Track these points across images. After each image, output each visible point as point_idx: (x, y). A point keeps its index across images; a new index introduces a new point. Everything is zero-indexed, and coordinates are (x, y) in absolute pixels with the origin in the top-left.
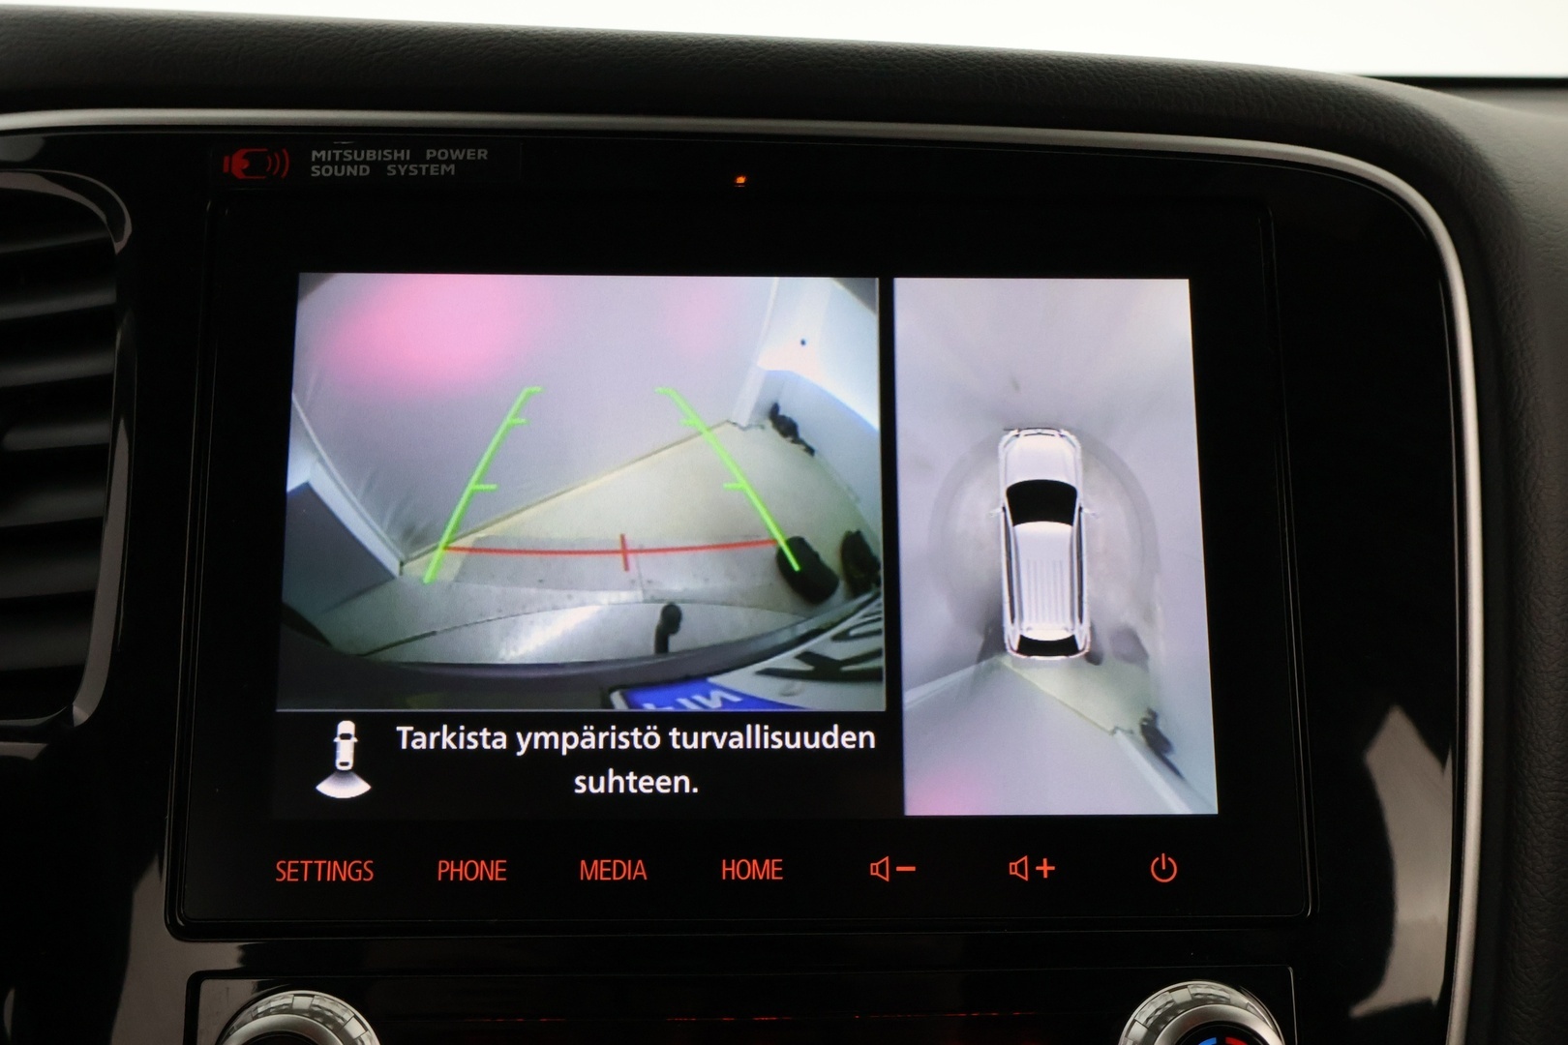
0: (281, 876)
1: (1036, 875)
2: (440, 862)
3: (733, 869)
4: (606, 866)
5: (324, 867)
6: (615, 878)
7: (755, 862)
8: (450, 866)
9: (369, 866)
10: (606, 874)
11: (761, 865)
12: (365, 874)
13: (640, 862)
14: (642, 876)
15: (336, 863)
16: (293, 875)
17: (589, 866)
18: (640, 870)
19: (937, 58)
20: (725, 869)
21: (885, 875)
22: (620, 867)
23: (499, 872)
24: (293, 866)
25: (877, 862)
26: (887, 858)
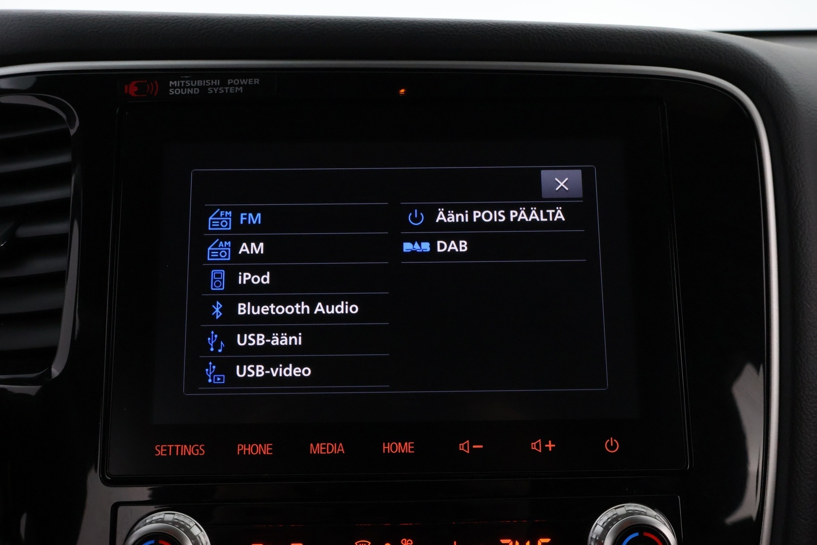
0: (158, 453)
1: (545, 449)
2: (239, 445)
3: (388, 448)
4: (323, 446)
5: (180, 448)
6: (328, 453)
7: (400, 444)
8: (244, 447)
9: (202, 447)
10: (323, 451)
11: (403, 445)
12: (201, 452)
13: (341, 444)
14: (342, 451)
15: (185, 446)
16: (164, 452)
17: (315, 447)
18: (341, 448)
19: (490, 27)
20: (384, 447)
21: (467, 450)
22: (330, 447)
23: (269, 450)
24: (164, 448)
25: (462, 443)
26: (468, 441)
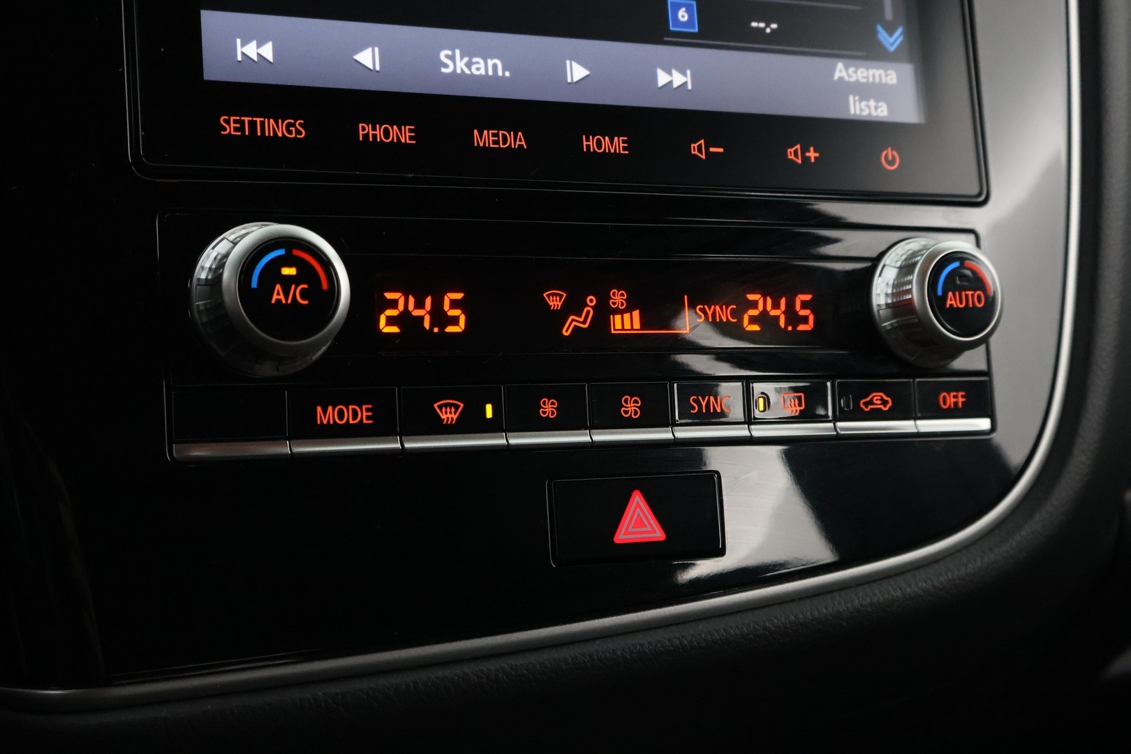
0: (225, 130)
1: (806, 160)
2: (360, 125)
3: (591, 143)
4: (494, 135)
5: (262, 123)
6: (501, 146)
7: (607, 138)
8: (368, 128)
9: (300, 124)
10: (495, 142)
11: (612, 142)
12: (298, 132)
13: (520, 134)
14: (523, 145)
15: (272, 121)
16: (236, 129)
17: (481, 135)
18: (520, 140)
20: (585, 143)
21: (702, 154)
22: (504, 137)
23: (410, 136)
24: (235, 122)
25: (695, 143)
26: (702, 141)
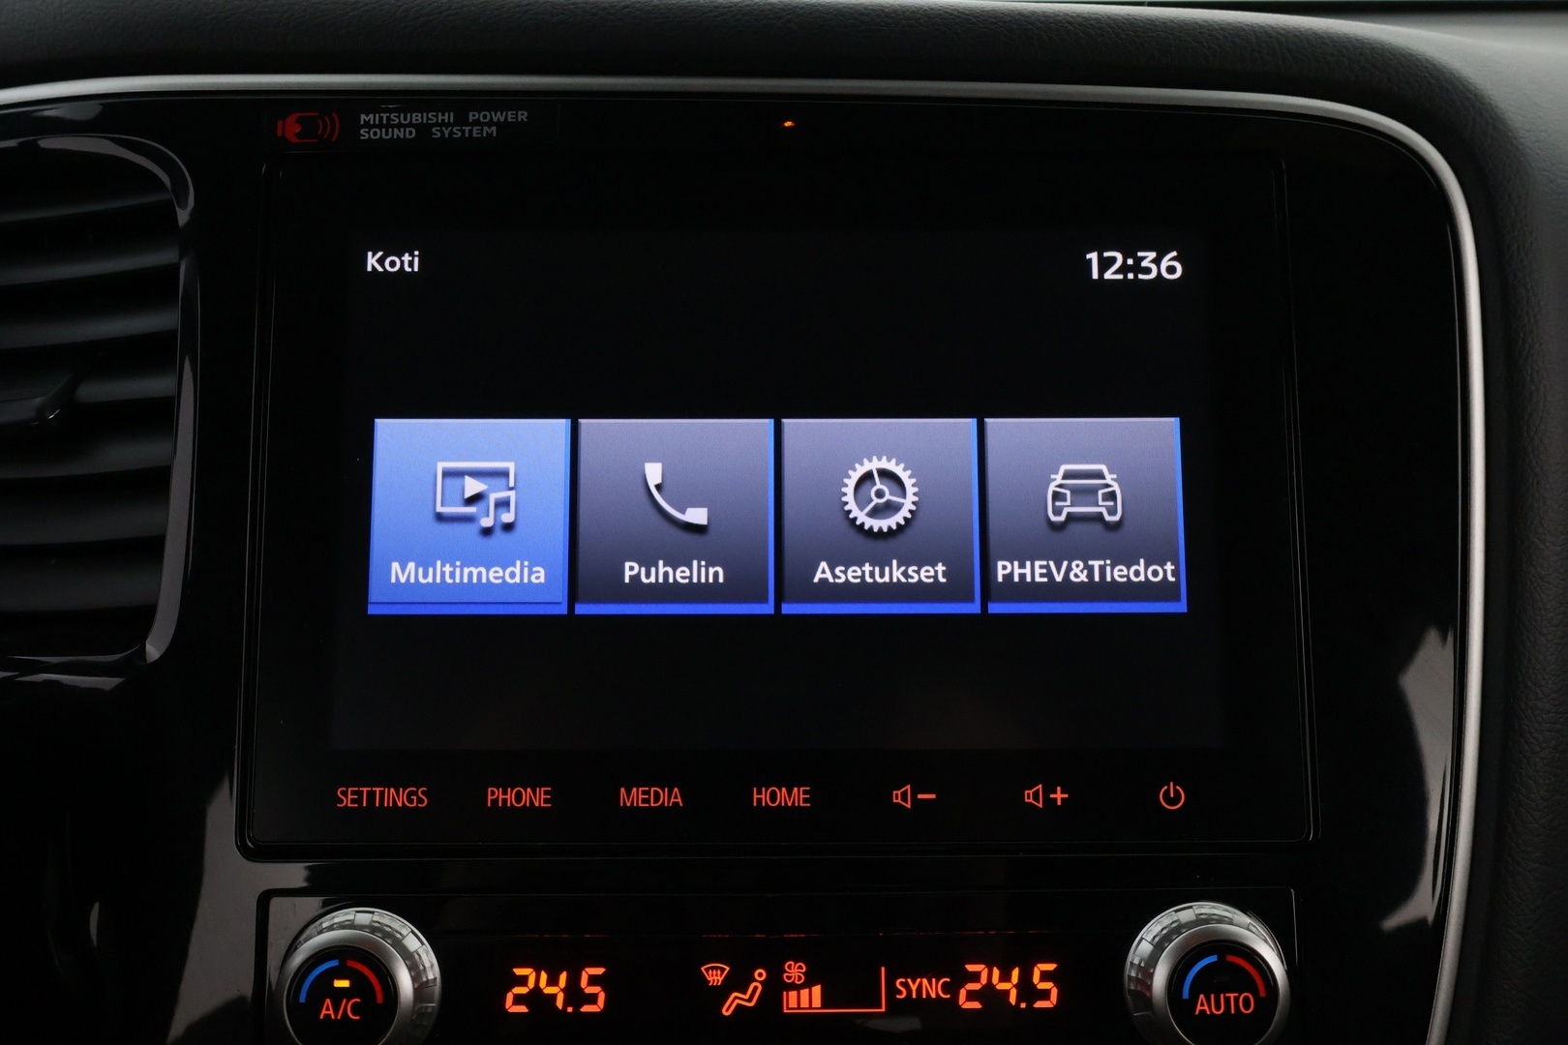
0: (342, 802)
1: (1051, 802)
2: (490, 789)
3: (763, 796)
4: (644, 793)
5: (382, 793)
6: (652, 805)
7: (784, 789)
8: (499, 793)
9: (423, 792)
10: (644, 801)
11: (790, 793)
12: (420, 801)
13: (676, 789)
14: (678, 803)
15: (392, 790)
16: (353, 801)
17: (629, 793)
18: (676, 797)
20: (755, 796)
21: (907, 802)
22: (657, 794)
23: (545, 799)
24: (353, 793)
25: (899, 790)
26: (908, 787)
